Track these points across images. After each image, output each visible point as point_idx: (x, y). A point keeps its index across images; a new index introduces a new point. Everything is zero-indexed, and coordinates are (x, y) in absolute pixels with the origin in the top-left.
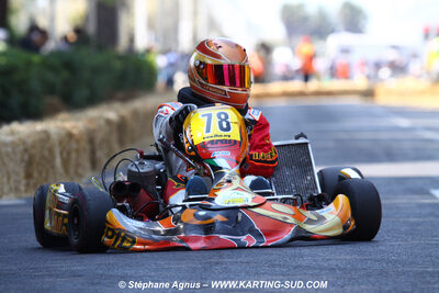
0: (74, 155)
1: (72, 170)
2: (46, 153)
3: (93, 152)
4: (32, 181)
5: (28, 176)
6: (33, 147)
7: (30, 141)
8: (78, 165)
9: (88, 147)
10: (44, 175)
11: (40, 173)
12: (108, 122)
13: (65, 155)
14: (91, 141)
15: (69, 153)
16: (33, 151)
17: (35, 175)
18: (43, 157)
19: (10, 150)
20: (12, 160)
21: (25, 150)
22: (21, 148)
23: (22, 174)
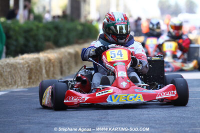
0: (52, 69)
1: (51, 75)
2: (38, 68)
3: (61, 67)
4: (31, 81)
5: (30, 78)
6: (32, 65)
7: (30, 62)
8: (54, 73)
9: (59, 65)
10: (37, 77)
11: (35, 77)
12: (70, 54)
13: (47, 68)
14: (61, 62)
15: (49, 68)
16: (32, 67)
17: (33, 77)
18: (36, 70)
19: (21, 66)
20: (22, 71)
21: (29, 66)
22: (27, 65)
23: (27, 77)
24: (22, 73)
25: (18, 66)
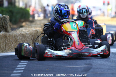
19: (28, 36)
20: (29, 39)
21: (32, 36)
22: (31, 35)
23: (32, 43)
24: (29, 40)
25: (26, 36)
